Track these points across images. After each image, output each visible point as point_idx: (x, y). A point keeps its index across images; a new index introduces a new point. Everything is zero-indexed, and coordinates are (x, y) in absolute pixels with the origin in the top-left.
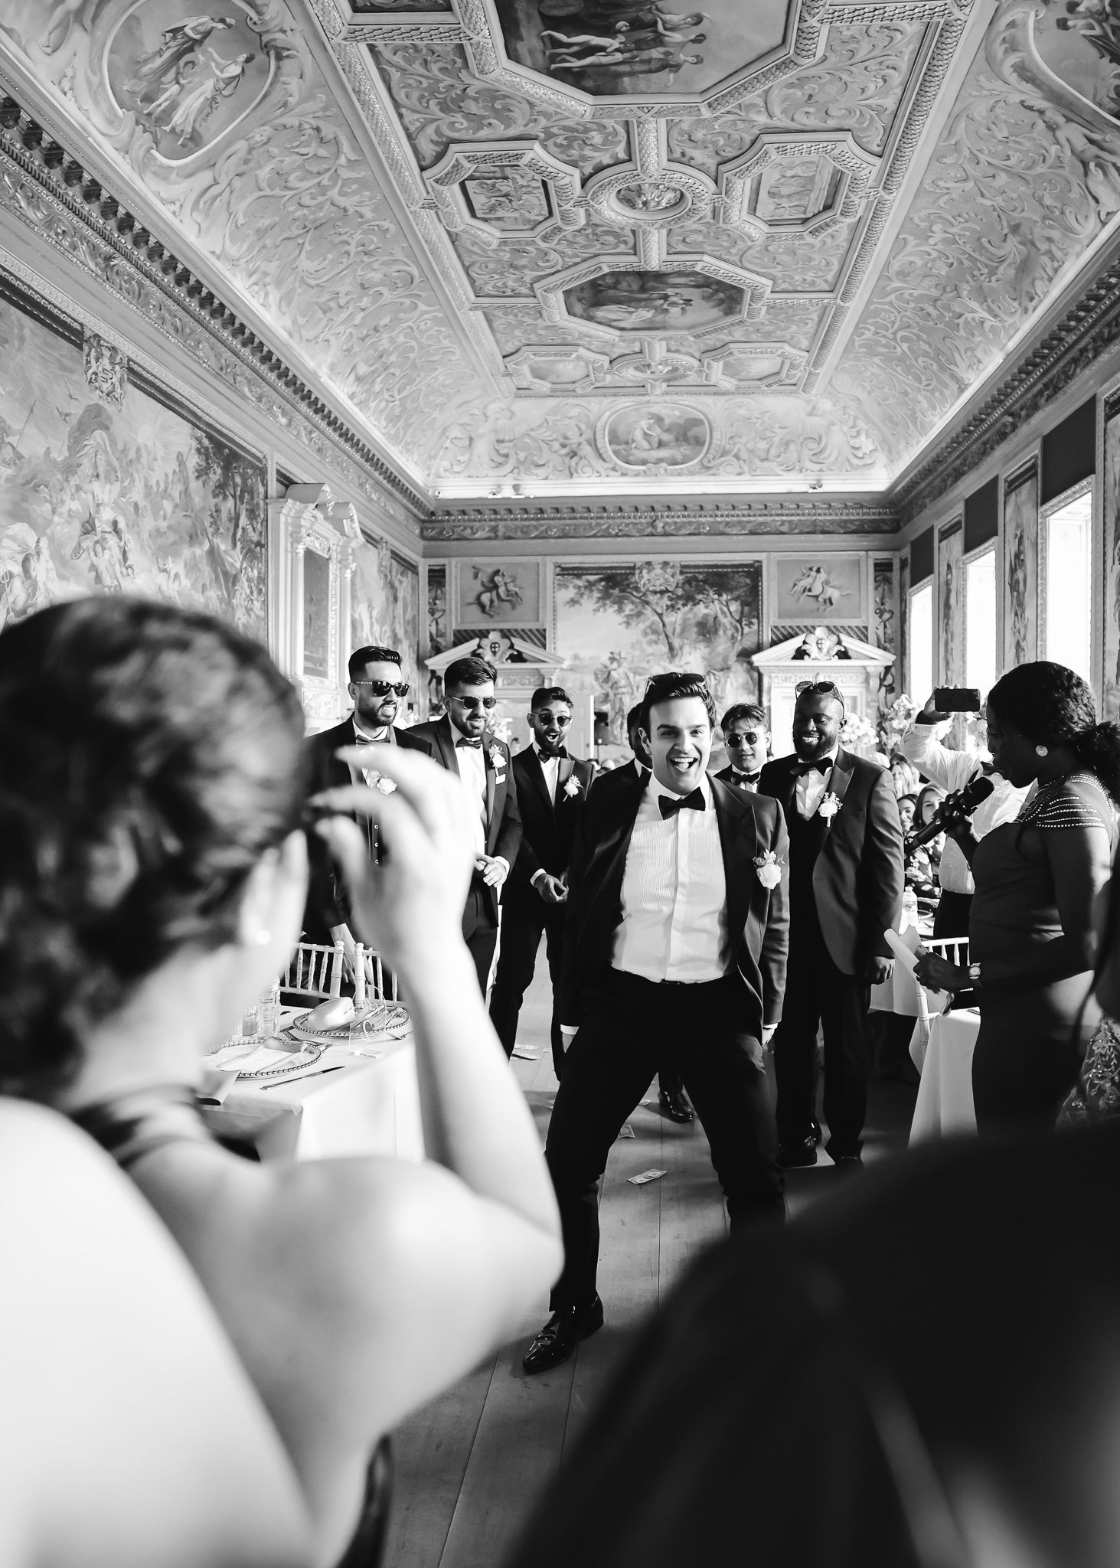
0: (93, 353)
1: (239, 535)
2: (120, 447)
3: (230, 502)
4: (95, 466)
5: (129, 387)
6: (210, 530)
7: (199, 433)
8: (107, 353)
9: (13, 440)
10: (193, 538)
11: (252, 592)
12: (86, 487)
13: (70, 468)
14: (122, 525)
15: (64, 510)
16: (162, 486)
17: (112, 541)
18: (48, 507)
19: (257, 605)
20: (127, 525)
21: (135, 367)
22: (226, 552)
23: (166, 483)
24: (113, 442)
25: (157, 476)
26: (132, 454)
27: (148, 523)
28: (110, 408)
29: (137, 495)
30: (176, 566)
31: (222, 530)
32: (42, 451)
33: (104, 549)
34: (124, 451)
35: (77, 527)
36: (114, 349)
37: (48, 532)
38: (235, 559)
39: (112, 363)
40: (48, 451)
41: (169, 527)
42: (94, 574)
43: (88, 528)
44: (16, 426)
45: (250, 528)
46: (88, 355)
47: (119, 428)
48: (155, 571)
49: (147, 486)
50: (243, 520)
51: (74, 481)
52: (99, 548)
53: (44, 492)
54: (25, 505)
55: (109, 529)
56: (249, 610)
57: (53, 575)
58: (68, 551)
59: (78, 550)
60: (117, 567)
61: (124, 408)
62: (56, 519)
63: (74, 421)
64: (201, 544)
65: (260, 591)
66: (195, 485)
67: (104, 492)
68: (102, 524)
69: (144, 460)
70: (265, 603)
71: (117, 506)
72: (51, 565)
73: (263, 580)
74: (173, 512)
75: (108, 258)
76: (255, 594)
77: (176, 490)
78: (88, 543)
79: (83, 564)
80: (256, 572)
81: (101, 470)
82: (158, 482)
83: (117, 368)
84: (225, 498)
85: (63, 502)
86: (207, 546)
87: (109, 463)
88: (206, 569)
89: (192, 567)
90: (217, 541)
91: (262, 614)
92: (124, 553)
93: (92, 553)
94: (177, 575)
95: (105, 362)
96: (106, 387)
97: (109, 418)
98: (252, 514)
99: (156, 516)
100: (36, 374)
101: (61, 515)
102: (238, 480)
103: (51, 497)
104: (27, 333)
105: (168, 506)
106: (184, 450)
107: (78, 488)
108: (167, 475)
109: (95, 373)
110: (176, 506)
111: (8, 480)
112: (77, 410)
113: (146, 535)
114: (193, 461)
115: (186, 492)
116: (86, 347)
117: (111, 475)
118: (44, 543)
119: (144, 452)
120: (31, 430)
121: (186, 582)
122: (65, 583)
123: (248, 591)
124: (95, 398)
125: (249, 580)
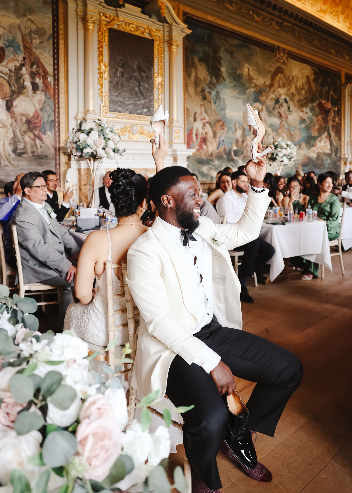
0: (278, 52)
1: (330, 97)
2: (287, 77)
3: (326, 88)
4: (279, 84)
5: (290, 59)
6: (319, 98)
7: (314, 68)
8: (282, 51)
9: (254, 81)
10: (312, 100)
11: (335, 115)
12: (276, 90)
13: (271, 86)
14: (288, 99)
15: (270, 98)
16: (301, 86)
17: (285, 105)
18: (265, 98)
19: (337, 119)
20: (290, 99)
21: (291, 53)
22: (325, 103)
23: (303, 85)
24: (285, 76)
25: (299, 84)
26: (291, 79)
27: (297, 98)
28: (283, 67)
29: (293, 90)
30: (305, 110)
31: (323, 97)
32: (263, 83)
33: (282, 107)
34: (289, 78)
35: (274, 102)
36: (284, 50)
37: (265, 104)
38: (329, 105)
39: (284, 53)
40: (265, 83)
41: (304, 98)
42: (279, 115)
43: (277, 101)
44: (255, 77)
45: (334, 95)
46: (276, 53)
47: (287, 72)
48: (299, 112)
49: (296, 87)
50: (331, 93)
51: (272, 89)
52: (281, 107)
53: (264, 93)
54: (259, 98)
55: (284, 101)
56: (334, 121)
57: (267, 116)
58: (271, 108)
59: (274, 108)
60: (287, 112)
61: (288, 66)
62: (267, 100)
63: (272, 73)
64: (315, 102)
65: (338, 115)
66: (313, 84)
67: (282, 91)
68: (282, 100)
69: (295, 79)
70: (340, 119)
71: (286, 94)
72: (266, 113)
73: (339, 111)
74: (305, 93)
75: (282, 23)
76: (336, 116)
77: (306, 87)
78: (277, 106)
79: (276, 112)
80: (336, 109)
81: (281, 85)
82: (300, 86)
83: (286, 55)
84: (324, 87)
85: (269, 95)
86: (318, 102)
87: (283, 83)
88: (317, 110)
89: (312, 109)
90: (321, 100)
91: (339, 122)
92: (289, 108)
93: (278, 108)
94: (307, 113)
95: (282, 54)
96: (282, 61)
97: (283, 70)
98: (335, 91)
99: (299, 95)
100: (261, 62)
101: (269, 99)
102: (329, 80)
103: (266, 94)
104: (258, 51)
105: (303, 92)
106: (309, 74)
107: (274, 91)
108: (303, 83)
109: (279, 58)
110: (306, 92)
111: (254, 92)
112: (273, 69)
113: (296, 101)
114: (312, 77)
115: (310, 87)
116: (275, 51)
117: (284, 86)
118: (264, 107)
119: (295, 78)
120: (260, 78)
121: (310, 114)
122: (270, 118)
123: (333, 115)
124: (279, 65)
125: (334, 111)
